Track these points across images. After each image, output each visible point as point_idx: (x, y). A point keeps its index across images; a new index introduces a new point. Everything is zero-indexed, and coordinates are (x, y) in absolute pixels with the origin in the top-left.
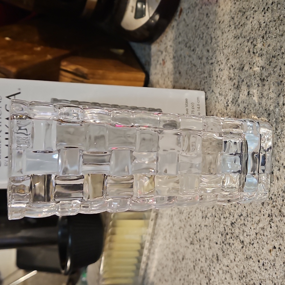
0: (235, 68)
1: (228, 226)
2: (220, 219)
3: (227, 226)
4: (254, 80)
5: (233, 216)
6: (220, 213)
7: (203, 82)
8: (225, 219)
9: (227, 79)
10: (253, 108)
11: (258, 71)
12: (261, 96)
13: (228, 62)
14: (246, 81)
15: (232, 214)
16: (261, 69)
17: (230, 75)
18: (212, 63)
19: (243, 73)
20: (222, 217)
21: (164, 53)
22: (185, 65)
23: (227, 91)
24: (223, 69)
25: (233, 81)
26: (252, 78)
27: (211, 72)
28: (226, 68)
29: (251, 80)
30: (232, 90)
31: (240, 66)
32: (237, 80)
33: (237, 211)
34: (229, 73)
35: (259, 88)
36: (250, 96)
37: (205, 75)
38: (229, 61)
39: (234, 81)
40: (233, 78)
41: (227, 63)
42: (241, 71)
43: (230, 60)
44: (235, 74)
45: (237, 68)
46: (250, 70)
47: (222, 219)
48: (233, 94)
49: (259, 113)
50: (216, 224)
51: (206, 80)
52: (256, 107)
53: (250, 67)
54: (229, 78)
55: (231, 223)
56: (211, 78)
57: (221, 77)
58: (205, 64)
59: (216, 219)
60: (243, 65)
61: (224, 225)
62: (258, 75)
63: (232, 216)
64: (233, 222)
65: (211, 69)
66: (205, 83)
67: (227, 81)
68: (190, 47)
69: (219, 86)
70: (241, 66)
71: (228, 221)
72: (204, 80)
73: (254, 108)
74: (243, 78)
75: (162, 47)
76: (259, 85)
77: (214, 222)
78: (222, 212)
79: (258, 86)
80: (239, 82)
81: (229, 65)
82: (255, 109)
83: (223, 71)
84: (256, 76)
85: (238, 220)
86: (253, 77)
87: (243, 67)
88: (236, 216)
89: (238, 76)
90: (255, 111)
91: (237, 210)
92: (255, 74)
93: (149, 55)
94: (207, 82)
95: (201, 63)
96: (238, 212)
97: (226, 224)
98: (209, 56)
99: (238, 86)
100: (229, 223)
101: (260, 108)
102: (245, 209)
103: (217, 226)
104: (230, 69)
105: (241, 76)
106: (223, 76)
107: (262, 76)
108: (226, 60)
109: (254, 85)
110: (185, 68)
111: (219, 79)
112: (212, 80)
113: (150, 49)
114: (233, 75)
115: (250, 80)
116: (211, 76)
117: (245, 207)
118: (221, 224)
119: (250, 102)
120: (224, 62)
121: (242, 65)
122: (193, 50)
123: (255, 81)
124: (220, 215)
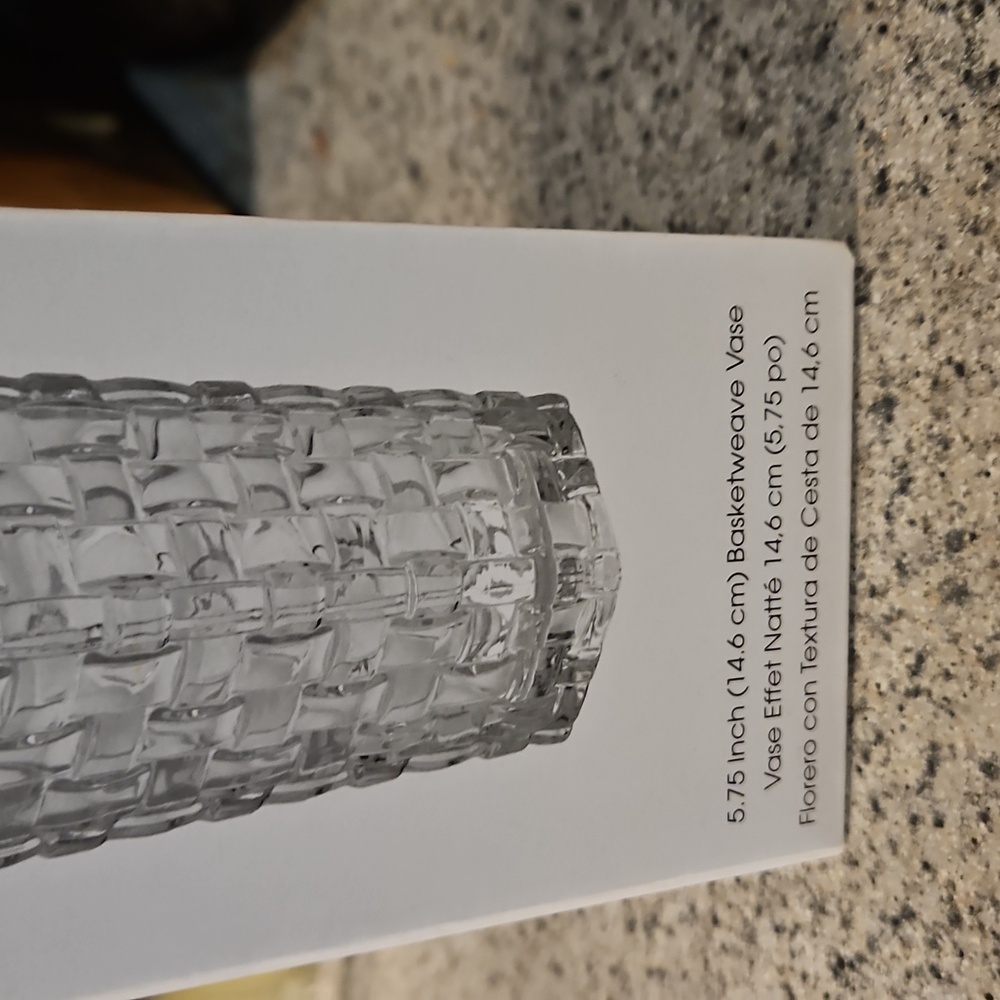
0: (765, 62)
1: (811, 981)
2: (751, 938)
3: (804, 977)
4: (919, 95)
5: (846, 923)
6: (747, 903)
7: (559, 187)
8: (786, 935)
9: (719, 134)
10: (929, 260)
11: (938, 37)
12: (985, 179)
13: (712, 38)
14: (853, 116)
15: (831, 907)
16: (967, 15)
17: (734, 107)
18: (605, 75)
19: (828, 74)
20: (764, 926)
21: (320, 96)
22: (438, 122)
23: (725, 199)
24: (681, 87)
25: (756, 134)
26: (902, 87)
27: (604, 124)
28: (704, 70)
29: (893, 99)
30: (756, 189)
31: (800, 41)
32: (787, 122)
33: (869, 892)
34: (729, 96)
35: (963, 131)
36: (892, 193)
37: (569, 147)
38: (719, 32)
39: (769, 134)
40: (760, 119)
41: (707, 47)
42: (808, 67)
43: (729, 21)
44: (773, 93)
45: (778, 58)
46: (877, 43)
47: (767, 938)
48: (768, 208)
49: (975, 285)
50: (726, 965)
51: (575, 174)
52: (949, 254)
53: (875, 29)
54: (733, 125)
55: (834, 960)
56: (607, 156)
57: (672, 130)
58: (564, 88)
59: (720, 936)
60: (821, 28)
61: (781, 970)
62: (948, 57)
63: (837, 920)
64: (848, 953)
65: (604, 105)
66: (569, 189)
67: (720, 148)
68: (461, 25)
69: (667, 187)
70: (807, 40)
71: (809, 951)
72: (563, 171)
73: (934, 263)
74: (828, 105)
75: (306, 68)
76: (955, 118)
77: (710, 955)
78: (762, 894)
79: (954, 120)
80: (800, 132)
81: (719, 54)
82: (940, 265)
83: (684, 96)
84: (930, 65)
85: (881, 943)
86: (904, 81)
87: (825, 42)
88: (866, 922)
89: (790, 100)
90: (943, 277)
91: (868, 889)
92: (917, 59)
93: (243, 129)
94: (583, 180)
95: (535, 88)
96: (879, 895)
97: (798, 965)
98: (582, 39)
99: (802, 158)
100: (816, 962)
101: (979, 253)
102: (927, 876)
103: (729, 978)
104: (730, 71)
105: (811, 92)
106: (685, 125)
107: (977, 53)
108: (697, 28)
109: (915, 126)
110: (445, 137)
111: (659, 145)
112: (615, 165)
113: (243, 96)
114: (752, 104)
115: (885, 103)
116: (609, 141)
117: (926, 866)
118: (760, 963)
119: (897, 230)
120: (686, 47)
121: (811, 27)
122: (483, 36)
123: (928, 98)
124: (749, 913)
